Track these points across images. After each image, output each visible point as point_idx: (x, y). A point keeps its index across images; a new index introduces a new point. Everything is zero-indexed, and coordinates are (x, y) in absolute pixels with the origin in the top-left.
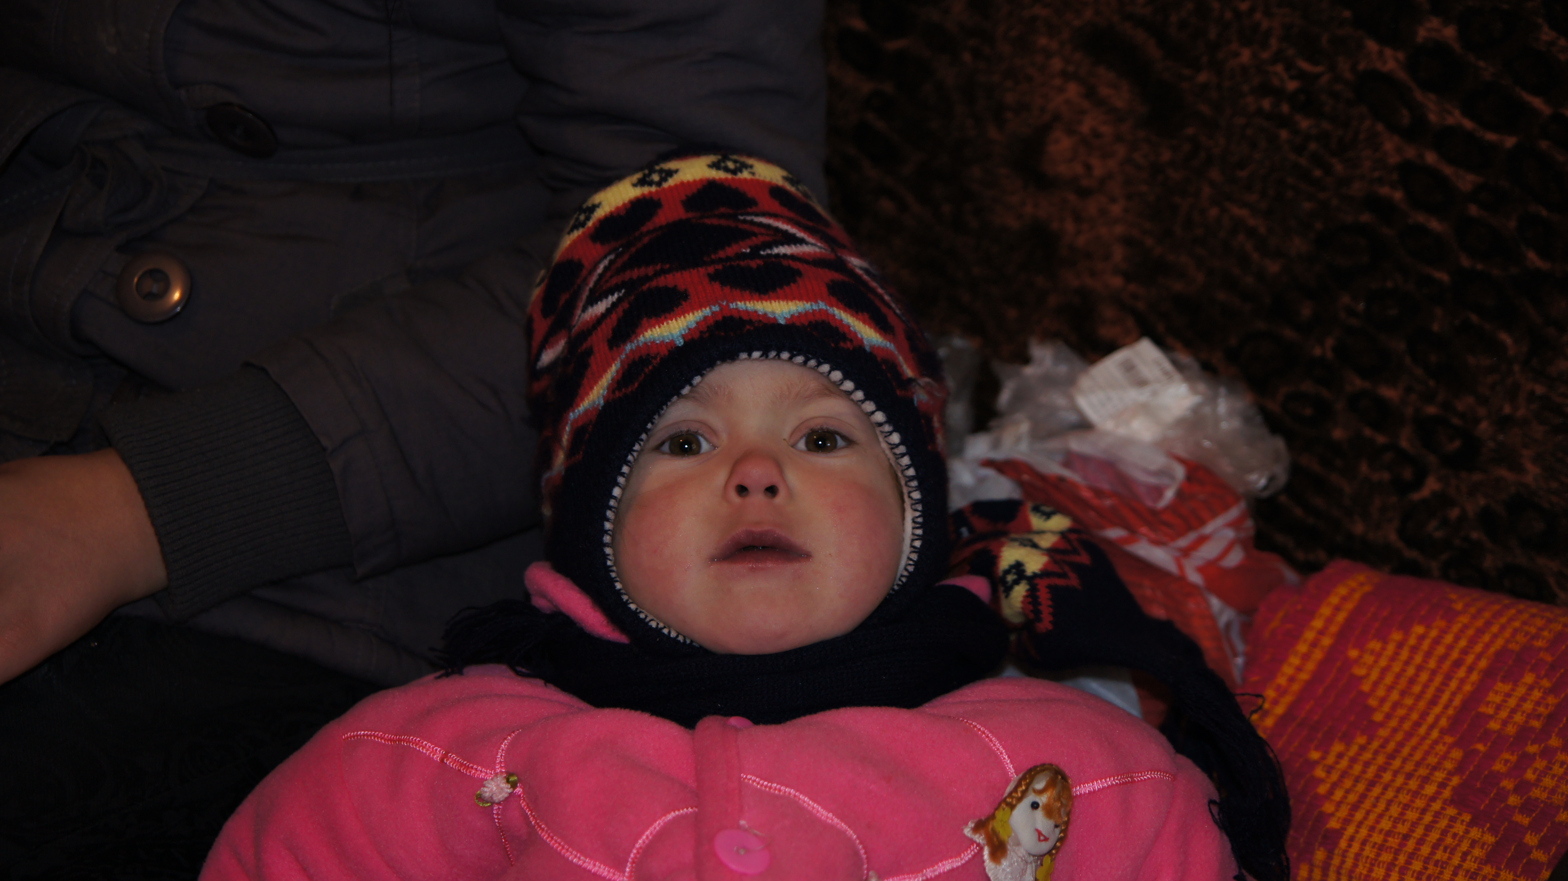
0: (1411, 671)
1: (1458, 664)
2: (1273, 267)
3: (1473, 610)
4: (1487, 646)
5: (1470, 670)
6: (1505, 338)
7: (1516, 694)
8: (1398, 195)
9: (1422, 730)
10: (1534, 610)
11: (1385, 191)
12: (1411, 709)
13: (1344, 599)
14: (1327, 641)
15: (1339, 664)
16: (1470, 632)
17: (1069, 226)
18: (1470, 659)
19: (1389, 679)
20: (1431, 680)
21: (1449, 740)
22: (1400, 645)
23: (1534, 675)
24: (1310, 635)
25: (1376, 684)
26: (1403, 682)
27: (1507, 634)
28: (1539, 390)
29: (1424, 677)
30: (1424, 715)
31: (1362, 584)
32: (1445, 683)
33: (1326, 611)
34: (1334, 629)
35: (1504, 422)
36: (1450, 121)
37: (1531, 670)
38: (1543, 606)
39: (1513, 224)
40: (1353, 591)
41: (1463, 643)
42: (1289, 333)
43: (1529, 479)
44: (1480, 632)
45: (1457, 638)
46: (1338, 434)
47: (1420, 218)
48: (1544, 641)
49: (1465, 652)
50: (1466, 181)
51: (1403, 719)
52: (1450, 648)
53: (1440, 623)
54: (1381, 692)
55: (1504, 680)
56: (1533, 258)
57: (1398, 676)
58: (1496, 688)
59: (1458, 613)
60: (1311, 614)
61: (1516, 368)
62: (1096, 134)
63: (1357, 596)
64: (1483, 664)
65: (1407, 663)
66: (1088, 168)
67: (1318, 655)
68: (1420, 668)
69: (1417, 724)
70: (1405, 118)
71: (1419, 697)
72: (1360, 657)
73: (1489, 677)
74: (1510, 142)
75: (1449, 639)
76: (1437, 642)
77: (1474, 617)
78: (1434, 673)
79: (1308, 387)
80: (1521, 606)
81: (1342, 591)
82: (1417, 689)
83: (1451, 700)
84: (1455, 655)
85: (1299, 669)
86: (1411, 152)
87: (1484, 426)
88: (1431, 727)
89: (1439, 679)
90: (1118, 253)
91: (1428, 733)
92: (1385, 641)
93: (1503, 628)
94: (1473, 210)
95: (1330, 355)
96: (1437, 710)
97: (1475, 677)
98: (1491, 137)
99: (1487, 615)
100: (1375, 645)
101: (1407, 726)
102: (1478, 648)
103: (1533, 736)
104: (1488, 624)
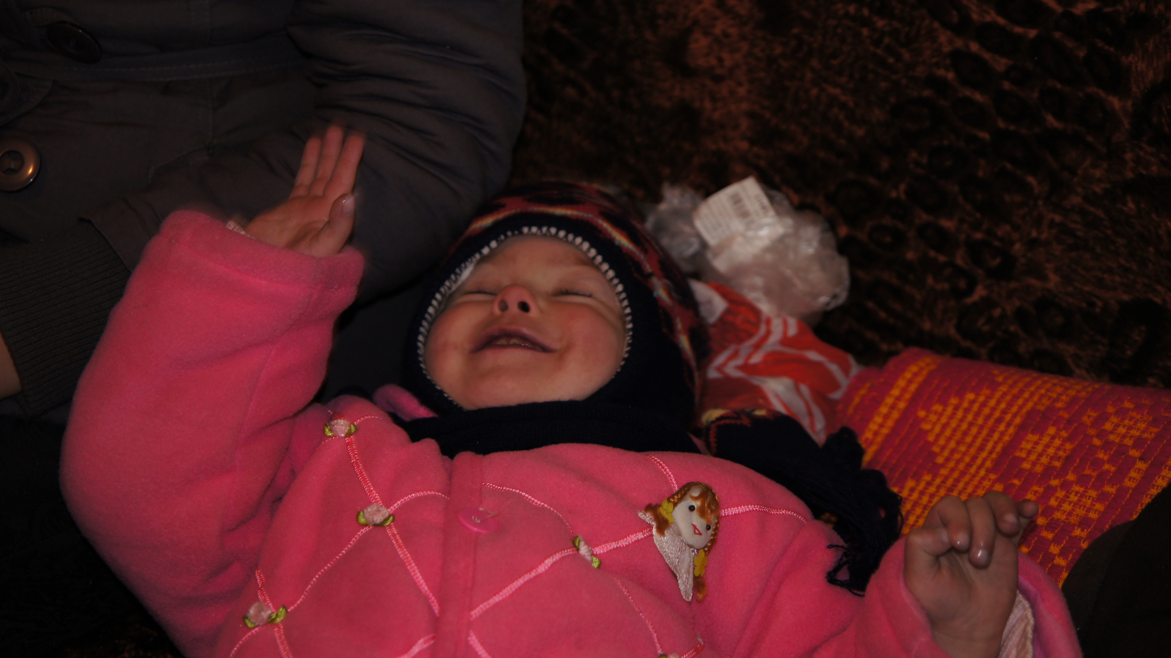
0: (964, 426)
1: (999, 421)
2: (860, 132)
3: (1010, 382)
4: (1021, 408)
5: (1008, 425)
6: (1031, 180)
7: (1042, 442)
8: (951, 76)
9: (973, 470)
10: (1055, 381)
11: (941, 72)
12: (964, 454)
13: (915, 375)
14: (902, 405)
15: (911, 421)
16: (1008, 398)
17: (708, 104)
18: (1008, 417)
19: (948, 432)
20: (979, 433)
21: (993, 477)
22: (956, 408)
23: (1055, 428)
24: (889, 401)
25: (938, 436)
26: (959, 434)
27: (1035, 398)
28: (1058, 218)
29: (974, 430)
30: (974, 458)
31: (928, 364)
32: (990, 435)
33: (901, 383)
34: (907, 396)
35: (1032, 244)
36: (988, 19)
37: (1053, 425)
38: (1062, 378)
39: (1035, 95)
40: (921, 369)
41: (1003, 406)
42: (872, 181)
43: (1051, 285)
44: (1016, 397)
45: (999, 402)
46: (910, 255)
47: (968, 92)
48: (1063, 403)
49: (1004, 412)
50: (1001, 64)
51: (958, 462)
52: (993, 409)
53: (986, 391)
54: (942, 442)
55: (1033, 432)
56: (1051, 120)
57: (955, 430)
58: (1027, 438)
59: (1000, 384)
60: (890, 385)
61: (1040, 203)
62: (726, 35)
63: (925, 372)
64: (1018, 420)
65: (961, 420)
66: (720, 60)
67: (895, 415)
68: (971, 424)
69: (969, 465)
70: (955, 18)
71: (970, 446)
72: (927, 416)
73: (1022, 430)
74: (1032, 33)
75: (992, 403)
76: (983, 405)
77: (1011, 387)
78: (981, 427)
79: (887, 221)
80: (1046, 378)
81: (914, 369)
82: (969, 439)
83: (994, 447)
84: (997, 414)
85: (881, 426)
86: (959, 43)
87: (1017, 246)
88: (979, 468)
89: (985, 432)
90: (744, 124)
91: (977, 472)
92: (945, 404)
93: (1032, 394)
94: (1007, 85)
95: (903, 196)
96: (984, 455)
97: (1011, 430)
98: (1018, 30)
99: (1020, 385)
100: (938, 408)
101: (961, 466)
102: (1014, 409)
103: (1055, 473)
104: (1021, 392)
